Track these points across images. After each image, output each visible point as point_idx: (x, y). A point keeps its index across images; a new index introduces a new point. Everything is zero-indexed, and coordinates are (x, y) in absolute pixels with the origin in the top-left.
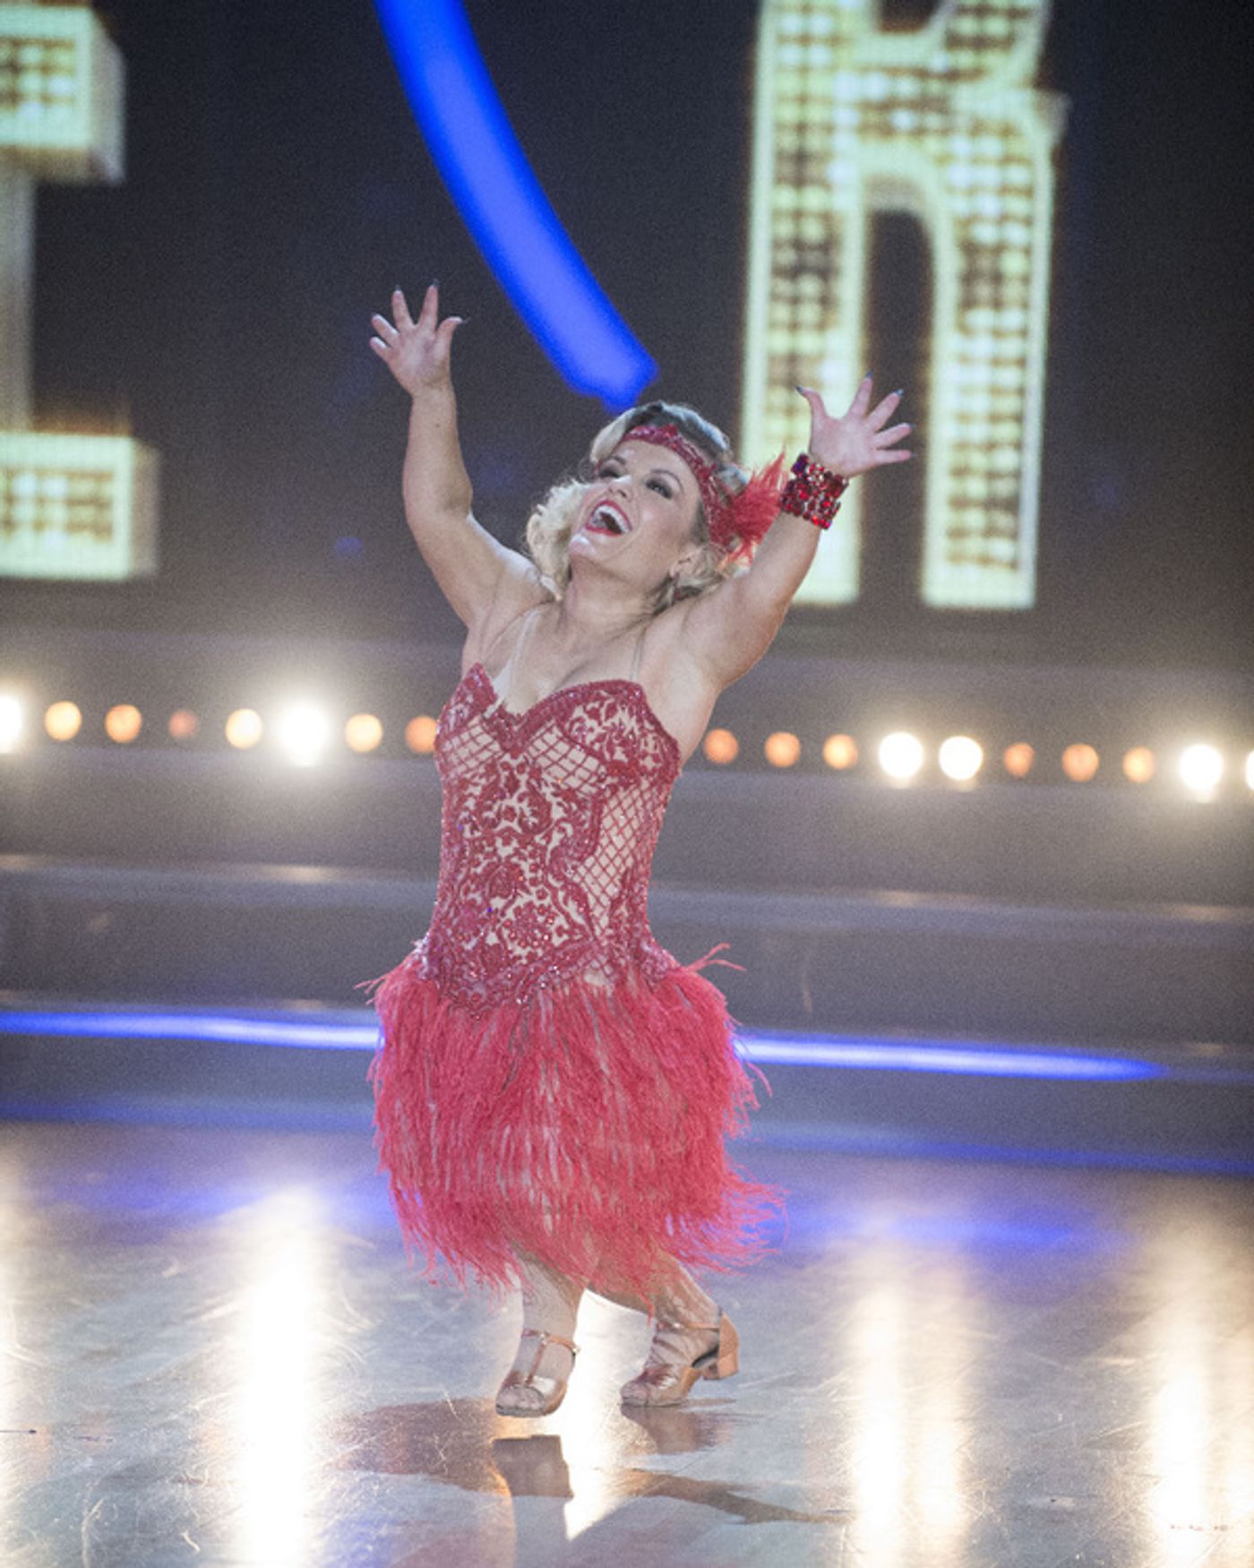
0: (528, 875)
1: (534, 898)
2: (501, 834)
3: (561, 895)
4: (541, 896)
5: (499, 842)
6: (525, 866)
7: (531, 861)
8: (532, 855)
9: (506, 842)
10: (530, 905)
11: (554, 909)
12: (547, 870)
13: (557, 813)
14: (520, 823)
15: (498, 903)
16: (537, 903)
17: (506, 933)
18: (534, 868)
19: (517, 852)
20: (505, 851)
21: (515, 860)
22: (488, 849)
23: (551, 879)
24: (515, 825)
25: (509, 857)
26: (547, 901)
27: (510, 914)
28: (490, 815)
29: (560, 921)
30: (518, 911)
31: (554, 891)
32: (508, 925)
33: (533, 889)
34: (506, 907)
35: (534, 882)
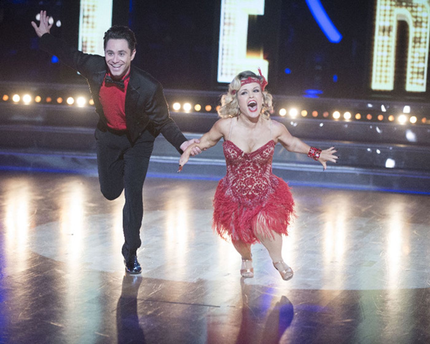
0: (255, 179)
1: (257, 183)
2: (247, 173)
3: (262, 181)
4: (259, 182)
5: (247, 175)
6: (254, 178)
7: (255, 177)
8: (255, 175)
9: (249, 174)
10: (257, 185)
11: (262, 184)
12: (259, 177)
13: (259, 167)
14: (252, 170)
15: (250, 186)
16: (258, 184)
17: (253, 192)
18: (256, 178)
19: (252, 176)
20: (248, 176)
21: (252, 177)
22: (245, 176)
23: (260, 179)
24: (250, 171)
25: (250, 177)
26: (260, 183)
27: (253, 188)
28: (244, 170)
29: (263, 185)
30: (255, 187)
31: (261, 181)
32: (253, 190)
33: (257, 182)
34: (252, 187)
35: (257, 180)
